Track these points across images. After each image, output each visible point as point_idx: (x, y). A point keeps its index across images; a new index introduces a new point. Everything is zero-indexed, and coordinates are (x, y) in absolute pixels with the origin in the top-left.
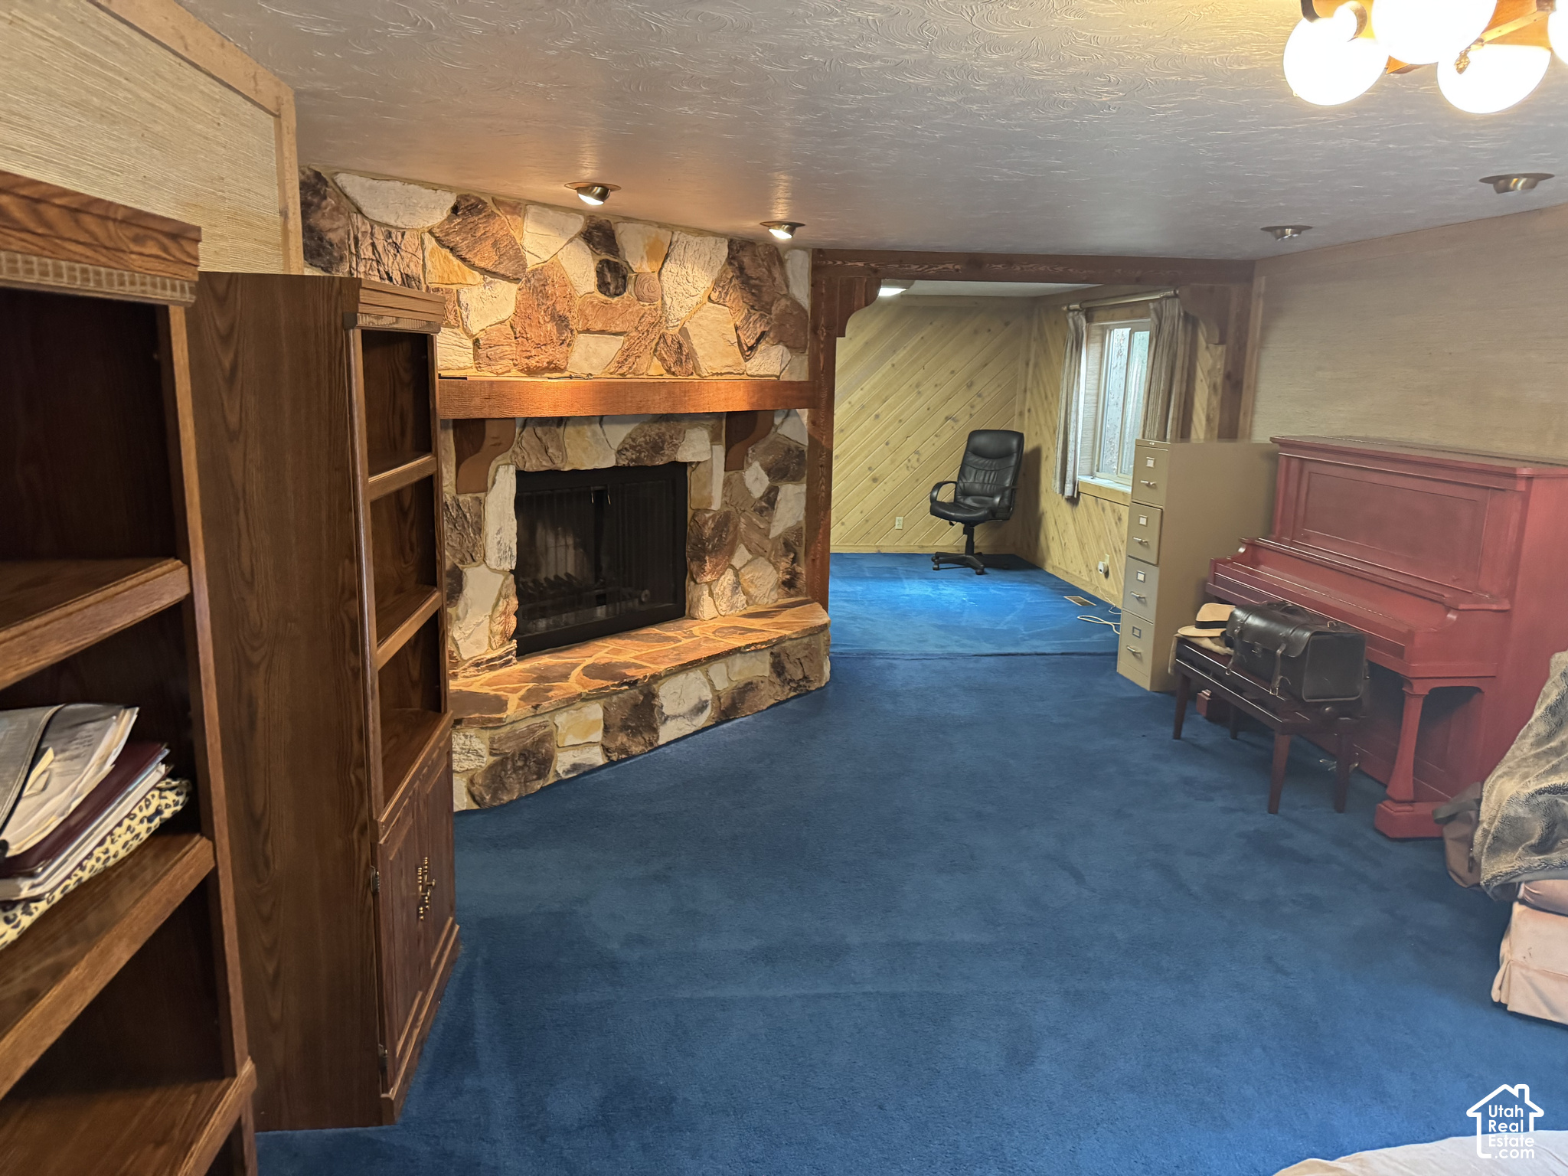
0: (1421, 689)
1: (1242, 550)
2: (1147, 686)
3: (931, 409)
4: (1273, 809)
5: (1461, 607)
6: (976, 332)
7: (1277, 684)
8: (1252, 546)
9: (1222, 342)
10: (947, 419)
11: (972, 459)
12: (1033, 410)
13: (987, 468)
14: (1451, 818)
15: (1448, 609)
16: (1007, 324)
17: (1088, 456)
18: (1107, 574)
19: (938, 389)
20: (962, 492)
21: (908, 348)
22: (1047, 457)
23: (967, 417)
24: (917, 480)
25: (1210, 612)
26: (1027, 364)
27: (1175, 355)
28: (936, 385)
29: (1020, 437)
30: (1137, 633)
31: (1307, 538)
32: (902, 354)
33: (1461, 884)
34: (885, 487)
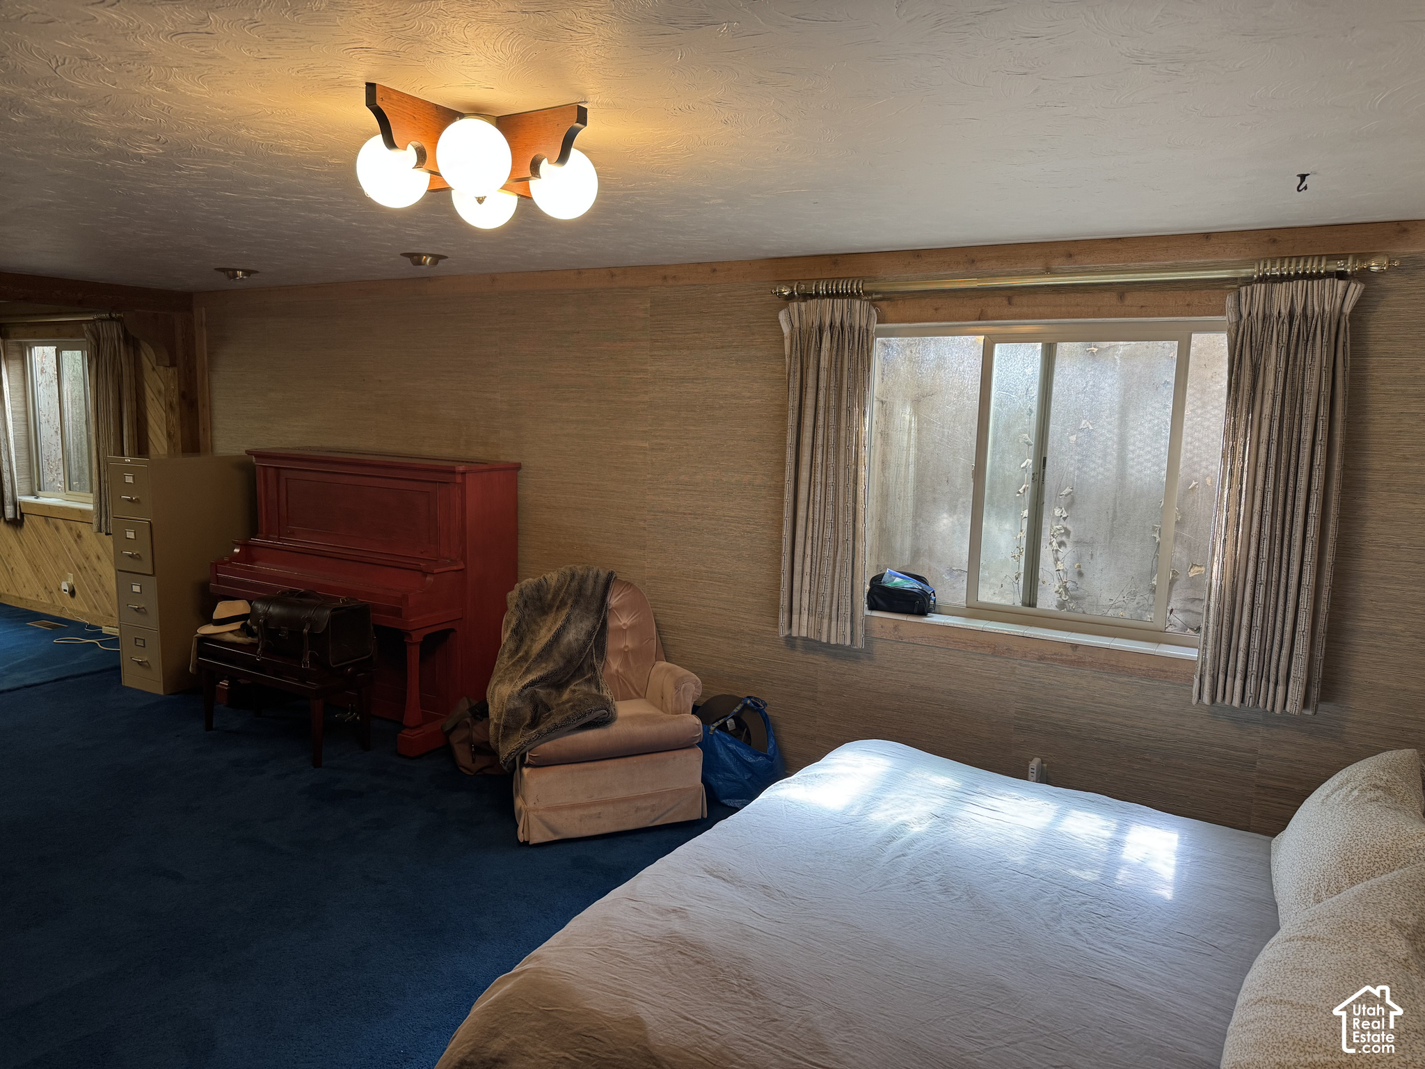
0: (417, 637)
1: (237, 550)
2: (161, 692)
4: (317, 763)
5: (435, 571)
7: (307, 660)
8: (245, 546)
9: (173, 364)
14: (455, 728)
15: (425, 574)
17: (26, 476)
18: (73, 593)
25: (223, 610)
27: (121, 376)
30: (140, 643)
31: (293, 533)
33: (469, 773)
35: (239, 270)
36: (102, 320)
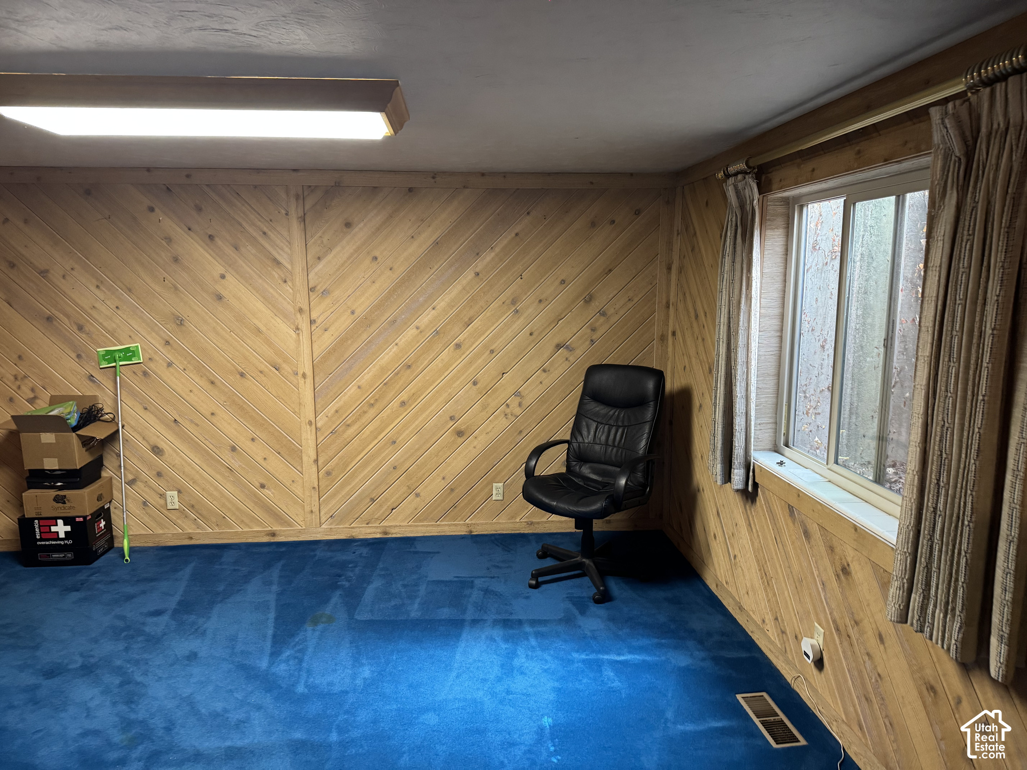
3: (535, 334)
6: (593, 224)
10: (559, 347)
11: (594, 407)
12: (678, 334)
13: (612, 422)
16: (638, 213)
17: (768, 419)
18: (819, 663)
19: (542, 306)
20: (577, 456)
21: (497, 250)
22: (701, 406)
23: (588, 343)
24: (521, 432)
26: (669, 268)
28: (540, 301)
29: (659, 376)
32: (488, 257)
34: (475, 443)
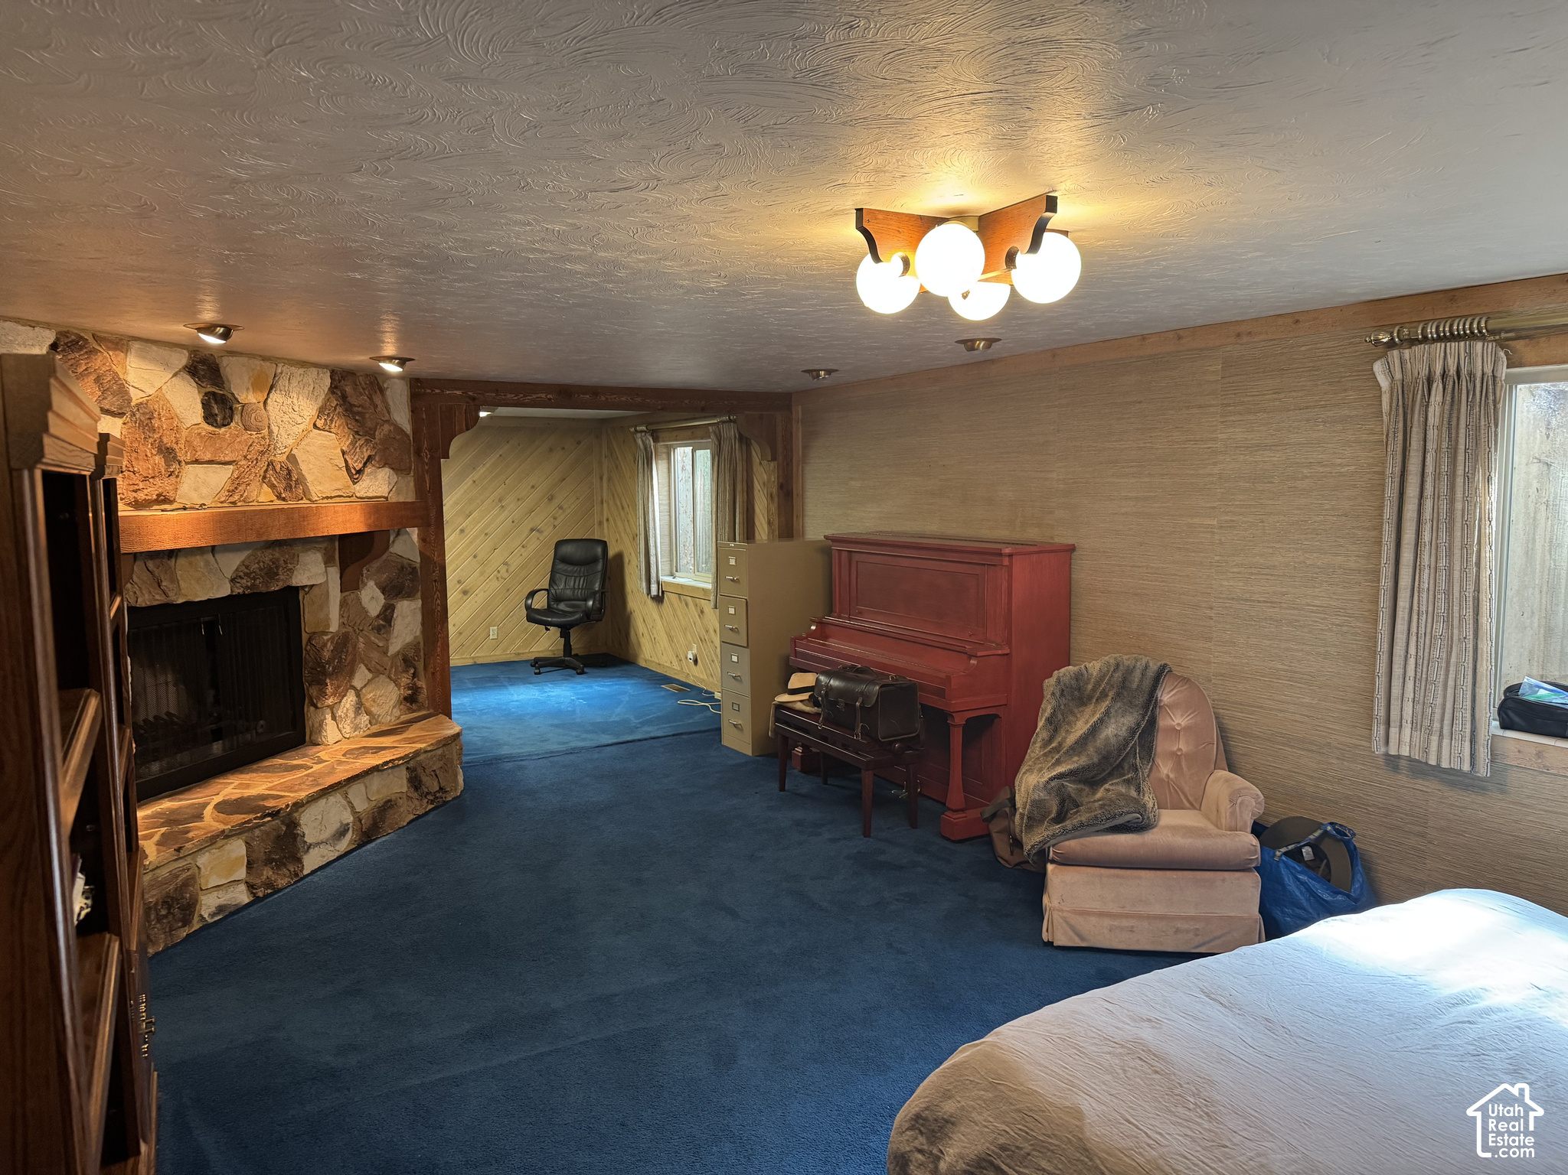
0: (959, 720)
1: (813, 628)
2: (751, 755)
3: (516, 521)
4: (867, 834)
5: (979, 654)
6: (551, 450)
7: (859, 731)
8: (821, 624)
9: (774, 459)
10: (532, 530)
11: (561, 566)
12: (611, 519)
13: (576, 575)
14: (994, 816)
15: (970, 657)
16: (579, 443)
17: (666, 559)
18: (696, 662)
19: (520, 502)
20: (555, 598)
21: (487, 466)
22: (629, 561)
23: (552, 527)
24: (508, 590)
25: (797, 681)
26: (601, 478)
27: (735, 470)
28: (518, 500)
29: (604, 544)
30: (736, 707)
31: (860, 613)
32: (481, 470)
33: (1008, 866)
34: (476, 599)
35: (822, 370)
36: (723, 422)
